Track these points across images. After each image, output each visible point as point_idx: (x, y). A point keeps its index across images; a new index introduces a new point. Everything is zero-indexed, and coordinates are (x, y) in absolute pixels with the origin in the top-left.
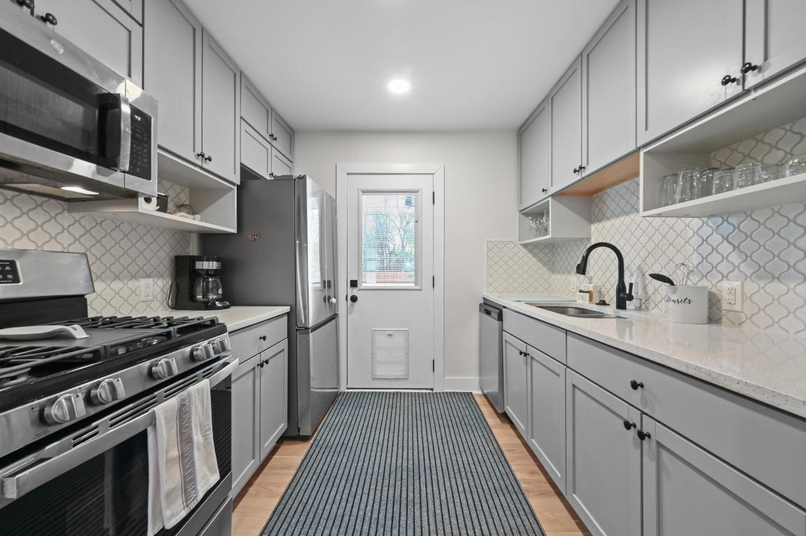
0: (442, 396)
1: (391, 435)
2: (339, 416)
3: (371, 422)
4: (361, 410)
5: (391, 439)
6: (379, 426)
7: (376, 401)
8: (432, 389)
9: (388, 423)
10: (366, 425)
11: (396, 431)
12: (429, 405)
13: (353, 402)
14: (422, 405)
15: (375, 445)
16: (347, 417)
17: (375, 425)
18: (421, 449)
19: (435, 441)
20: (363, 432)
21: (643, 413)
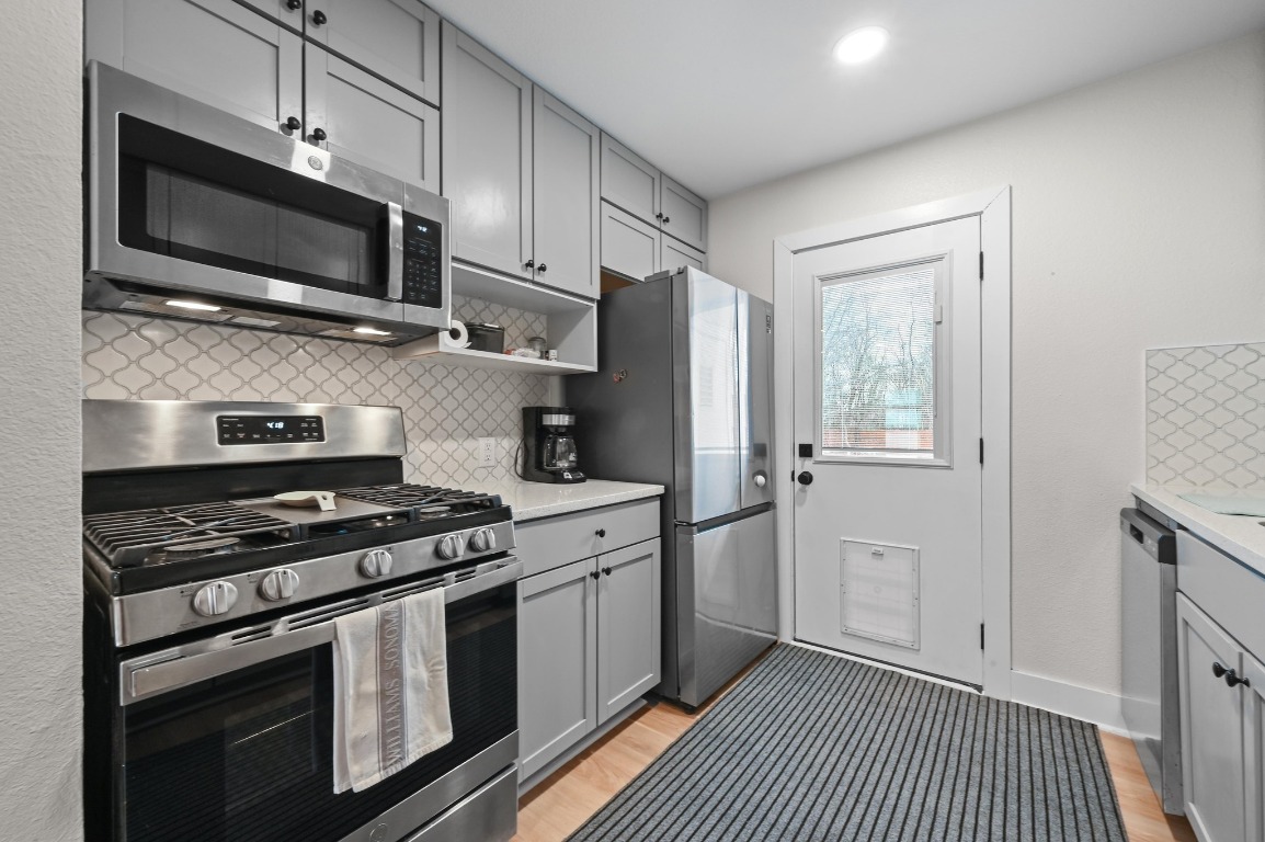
0: (1003, 710)
1: (845, 757)
2: (760, 687)
3: (813, 718)
4: (806, 688)
5: (840, 767)
6: (826, 731)
7: (841, 678)
8: (979, 688)
9: (849, 731)
10: (802, 720)
11: (859, 754)
12: (960, 722)
13: (795, 668)
14: (940, 717)
15: (803, 768)
16: (773, 693)
17: (819, 725)
18: (900, 816)
20: (792, 732)
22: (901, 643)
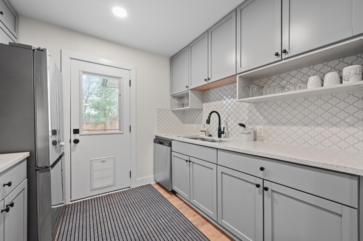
0: (136, 190)
1: (116, 222)
2: (71, 223)
3: (98, 220)
4: (88, 213)
5: (117, 226)
6: (105, 220)
7: (96, 204)
8: (129, 187)
9: (111, 216)
10: (95, 222)
11: (118, 219)
12: (131, 197)
13: (79, 210)
14: (127, 198)
15: (108, 234)
16: (78, 222)
17: (102, 220)
19: (144, 217)
20: (95, 228)
21: (264, 179)
22: (110, 185)
